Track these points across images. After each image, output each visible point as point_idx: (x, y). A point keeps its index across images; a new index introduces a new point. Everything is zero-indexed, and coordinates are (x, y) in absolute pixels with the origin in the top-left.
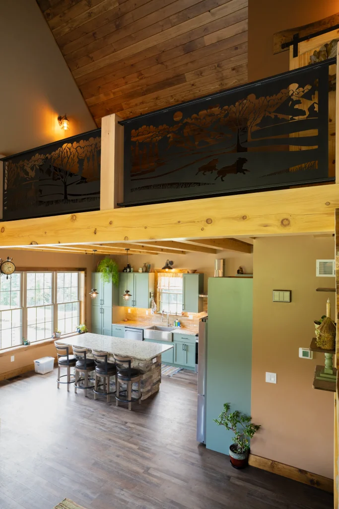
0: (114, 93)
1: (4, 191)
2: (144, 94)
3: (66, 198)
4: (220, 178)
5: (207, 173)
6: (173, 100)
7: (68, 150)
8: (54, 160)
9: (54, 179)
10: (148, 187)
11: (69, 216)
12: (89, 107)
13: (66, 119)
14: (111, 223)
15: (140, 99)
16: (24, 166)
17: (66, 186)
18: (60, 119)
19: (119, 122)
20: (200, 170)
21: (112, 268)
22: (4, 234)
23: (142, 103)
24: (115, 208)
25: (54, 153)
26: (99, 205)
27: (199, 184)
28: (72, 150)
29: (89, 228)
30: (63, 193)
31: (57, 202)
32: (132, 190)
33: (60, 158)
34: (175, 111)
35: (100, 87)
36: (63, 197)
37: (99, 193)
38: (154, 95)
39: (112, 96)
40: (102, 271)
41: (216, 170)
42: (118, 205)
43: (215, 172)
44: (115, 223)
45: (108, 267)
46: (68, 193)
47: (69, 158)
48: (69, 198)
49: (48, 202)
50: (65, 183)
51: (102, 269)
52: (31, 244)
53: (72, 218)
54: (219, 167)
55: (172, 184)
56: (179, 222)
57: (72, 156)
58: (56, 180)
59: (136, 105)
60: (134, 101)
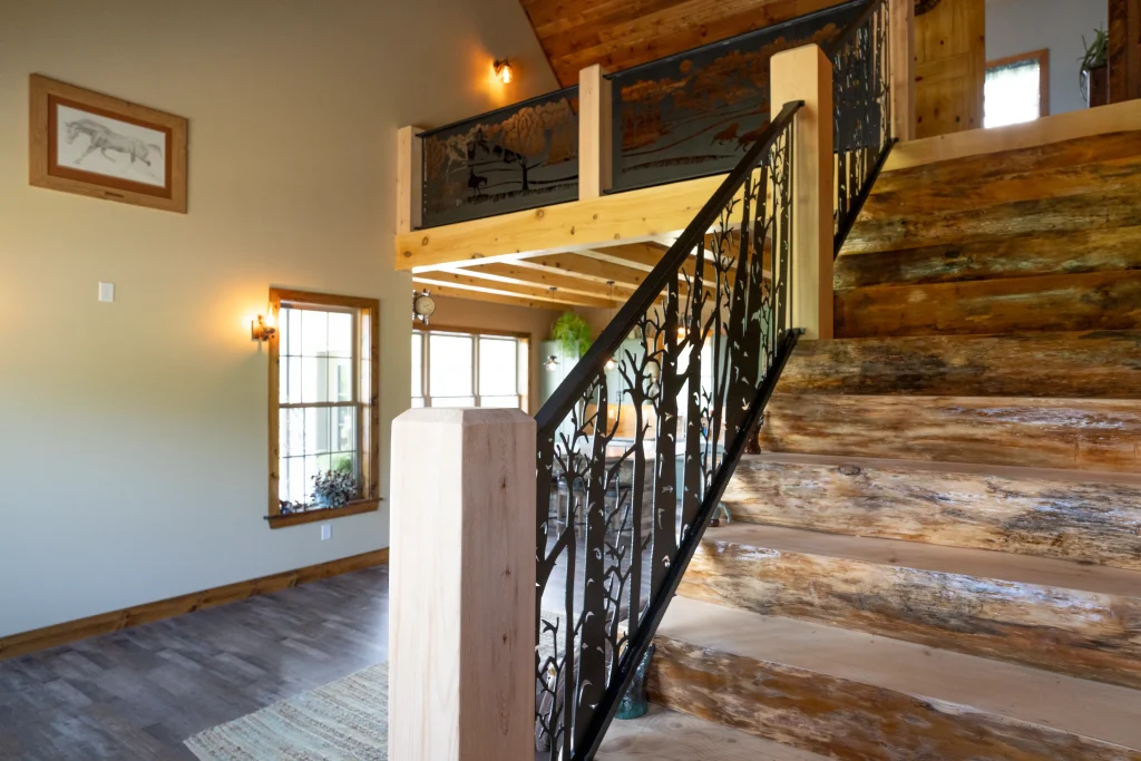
0: (585, 16)
1: (424, 183)
2: (635, 16)
3: (525, 187)
4: (741, 148)
5: (726, 142)
6: (686, 24)
7: (528, 118)
8: (507, 133)
9: (505, 161)
10: (646, 165)
11: (534, 211)
12: (541, 41)
13: (508, 65)
14: (595, 217)
15: (630, 25)
16: (457, 143)
17: (525, 170)
18: (497, 65)
19: (604, 76)
20: (716, 138)
21: (579, 331)
22: (427, 248)
23: (633, 31)
24: (601, 195)
25: (505, 122)
26: (577, 194)
27: (714, 157)
28: (534, 115)
29: (563, 226)
30: (521, 180)
31: (511, 194)
32: (624, 171)
33: (516, 130)
34: (681, 60)
35: (561, 7)
36: (520, 187)
37: (577, 177)
38: (653, 17)
39: (581, 21)
40: (560, 337)
41: (735, 136)
42: (604, 192)
43: (736, 140)
44: (600, 217)
45: (571, 329)
46: (529, 179)
47: (529, 129)
48: (531, 187)
49: (497, 195)
50: (524, 166)
51: (559, 334)
52: (473, 257)
53: (538, 214)
54: (740, 133)
55: (678, 160)
56: (688, 208)
57: (535, 125)
58: (509, 162)
59: (623, 35)
60: (618, 29)
